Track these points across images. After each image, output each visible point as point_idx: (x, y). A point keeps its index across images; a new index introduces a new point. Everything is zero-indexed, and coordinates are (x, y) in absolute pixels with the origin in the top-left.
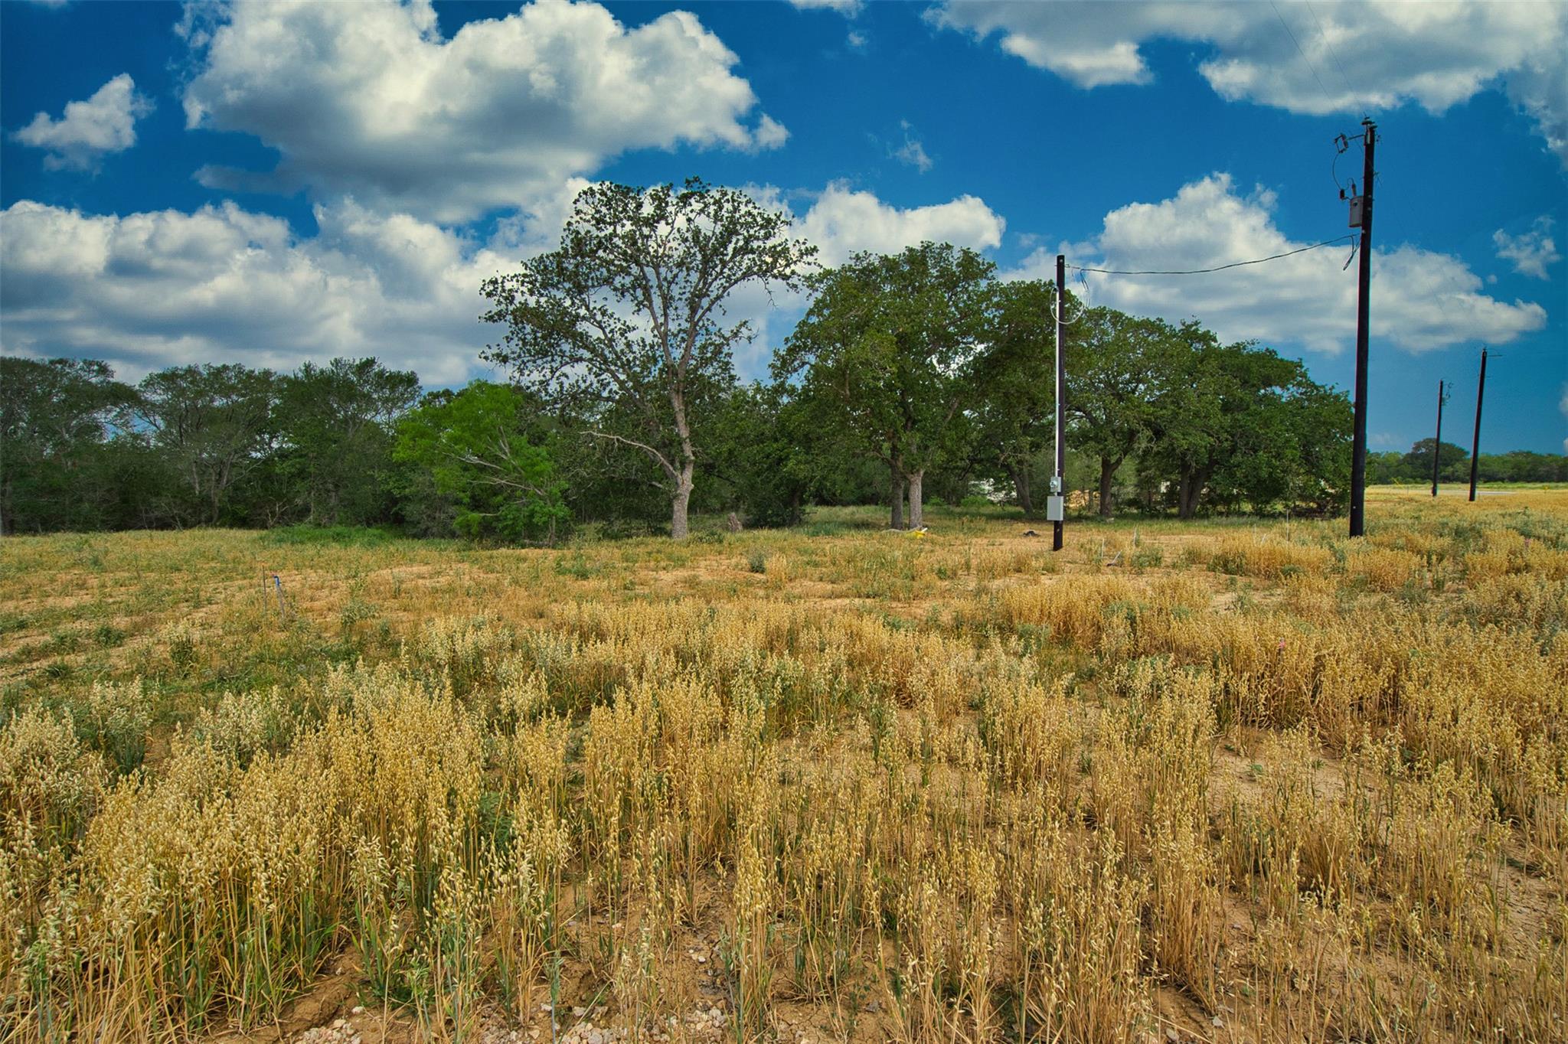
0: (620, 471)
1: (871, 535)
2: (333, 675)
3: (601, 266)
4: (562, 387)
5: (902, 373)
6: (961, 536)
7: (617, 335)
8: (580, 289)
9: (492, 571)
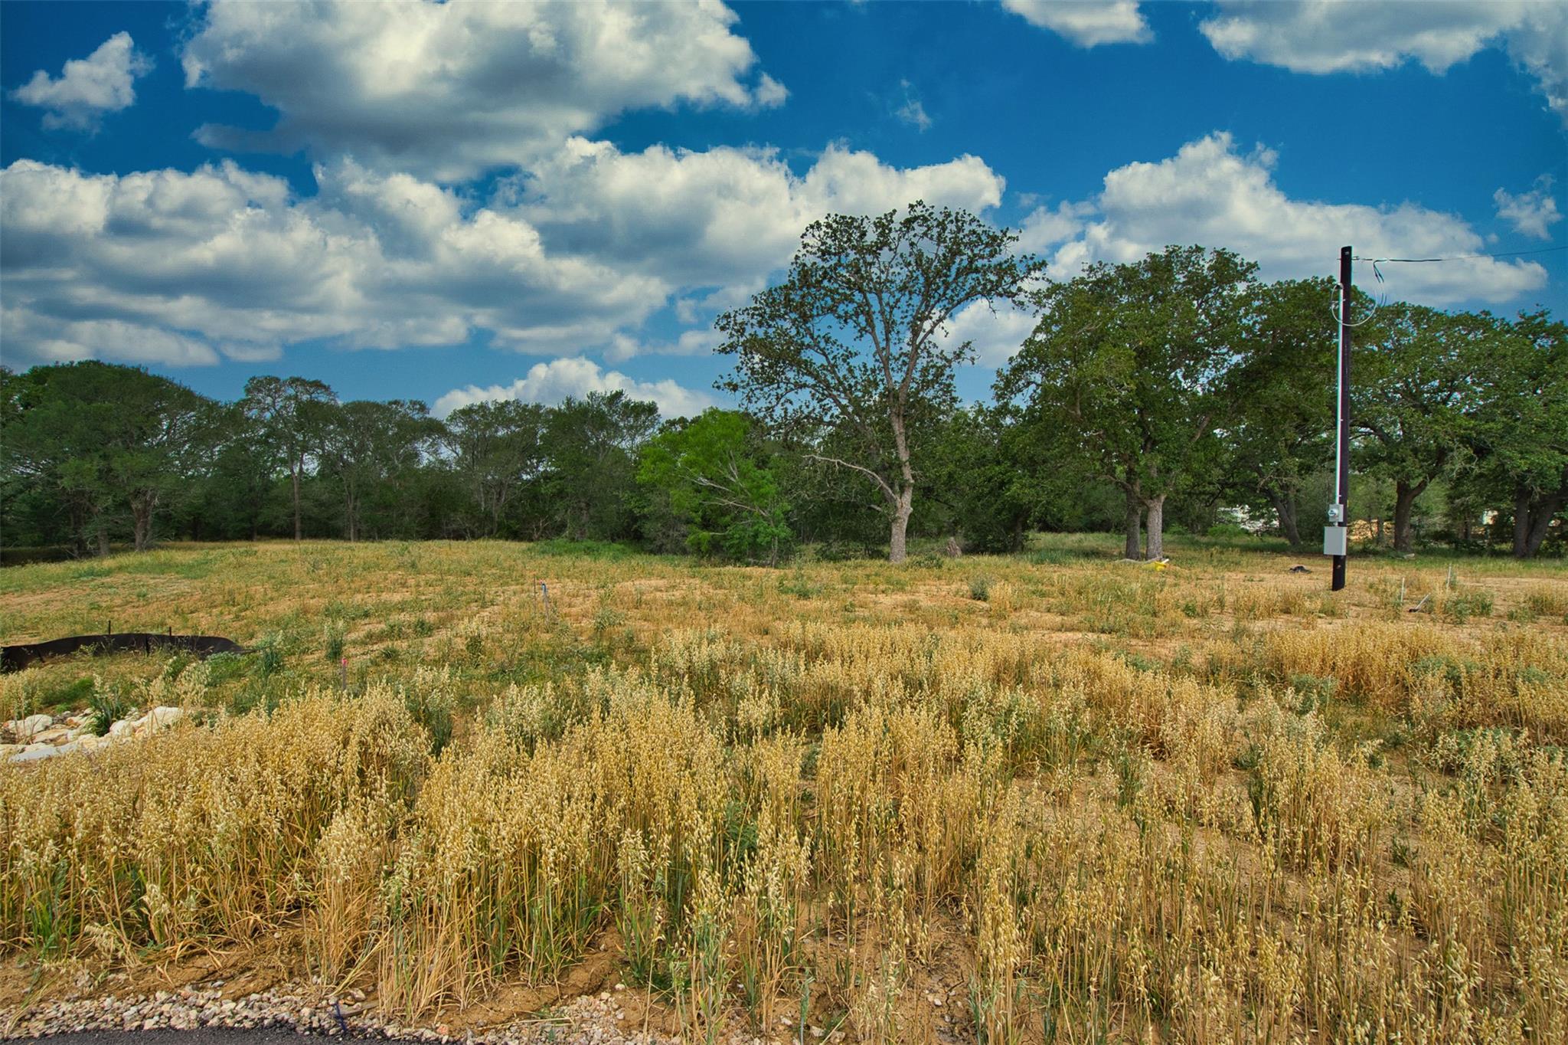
0: (840, 494)
1: (1103, 565)
2: (592, 676)
3: (826, 295)
4: (786, 412)
6: (1211, 569)
7: (840, 362)
8: (805, 318)
9: (721, 588)
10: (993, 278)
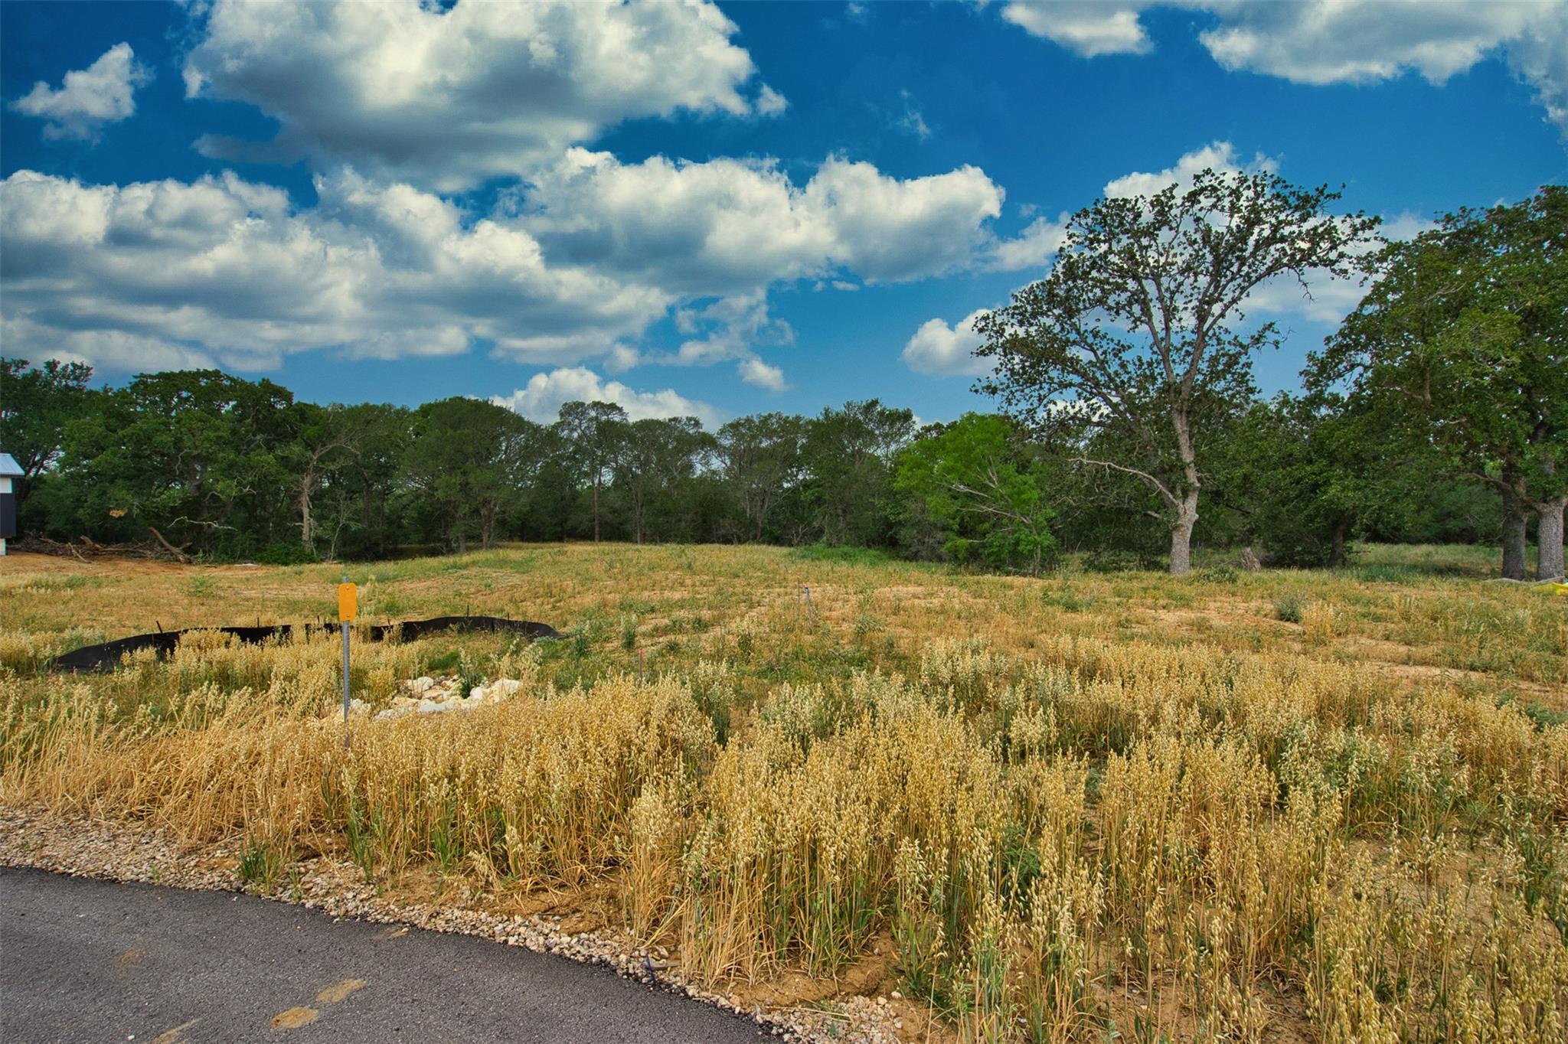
0: (1111, 499)
1: (1466, 585)
2: (857, 679)
3: (1094, 286)
4: (1049, 414)
5: (1529, 363)
7: (1110, 357)
8: (1071, 313)
9: (980, 596)
10: (1305, 245)
